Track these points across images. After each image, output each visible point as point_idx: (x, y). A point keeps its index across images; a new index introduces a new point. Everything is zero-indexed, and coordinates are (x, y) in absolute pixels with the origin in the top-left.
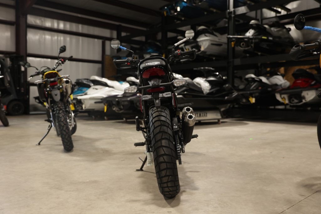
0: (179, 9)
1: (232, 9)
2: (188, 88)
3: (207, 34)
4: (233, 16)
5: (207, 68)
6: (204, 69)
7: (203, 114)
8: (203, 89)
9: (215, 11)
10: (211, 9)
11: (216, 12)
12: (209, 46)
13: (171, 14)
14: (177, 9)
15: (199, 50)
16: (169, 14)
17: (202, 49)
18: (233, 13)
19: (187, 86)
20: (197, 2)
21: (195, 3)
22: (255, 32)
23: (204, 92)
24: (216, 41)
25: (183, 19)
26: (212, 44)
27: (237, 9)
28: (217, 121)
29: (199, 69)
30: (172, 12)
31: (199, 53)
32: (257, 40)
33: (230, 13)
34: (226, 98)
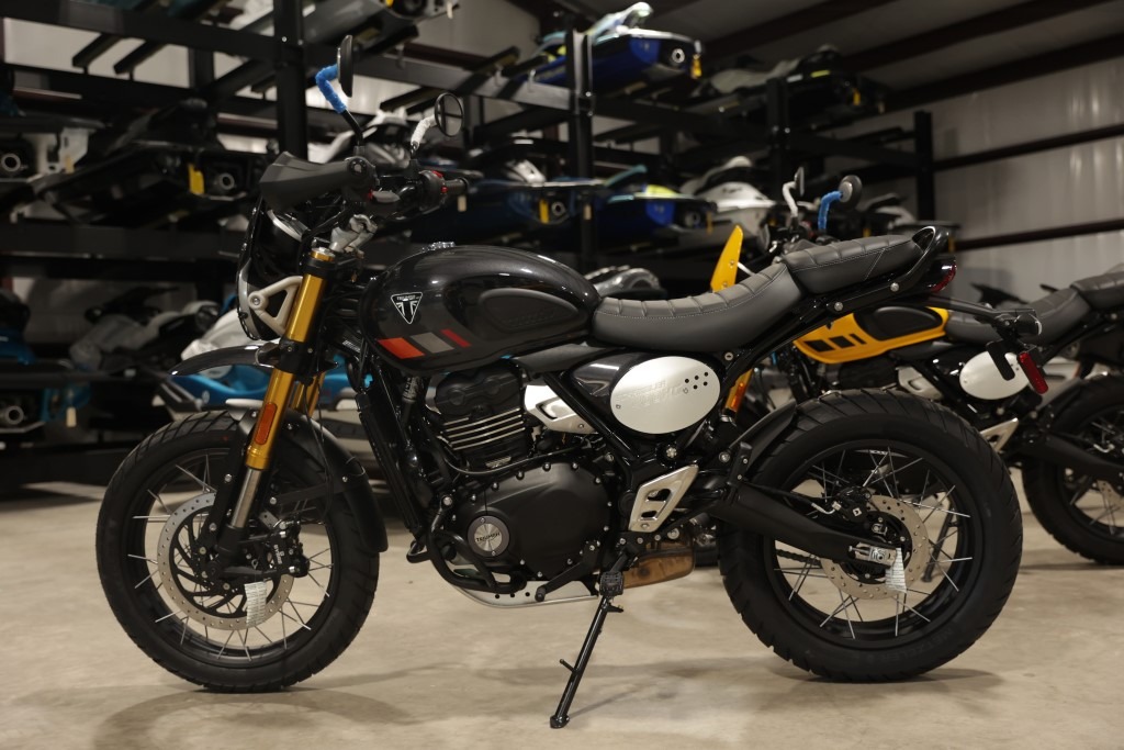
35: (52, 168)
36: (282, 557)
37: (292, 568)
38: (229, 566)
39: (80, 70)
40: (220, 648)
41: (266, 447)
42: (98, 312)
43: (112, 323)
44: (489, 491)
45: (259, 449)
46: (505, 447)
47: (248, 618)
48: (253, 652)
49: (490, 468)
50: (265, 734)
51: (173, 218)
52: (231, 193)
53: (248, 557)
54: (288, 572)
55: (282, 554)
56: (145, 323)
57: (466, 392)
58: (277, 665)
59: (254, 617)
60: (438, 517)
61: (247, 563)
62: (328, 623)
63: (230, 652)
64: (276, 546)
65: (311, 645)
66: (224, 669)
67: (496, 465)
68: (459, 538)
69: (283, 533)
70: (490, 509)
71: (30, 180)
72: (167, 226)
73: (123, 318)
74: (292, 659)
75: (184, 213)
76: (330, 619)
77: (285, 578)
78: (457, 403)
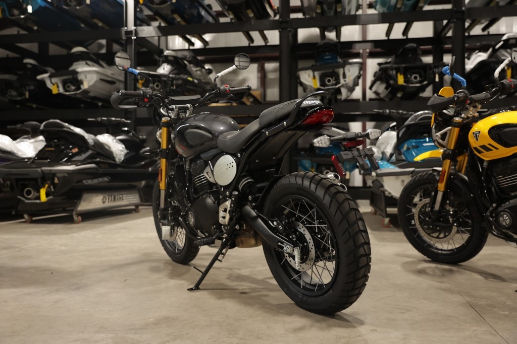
0: (30, 9)
1: (131, 26)
2: (95, 152)
3: (89, 62)
4: (134, 38)
5: (113, 119)
6: (107, 120)
7: (119, 197)
8: (115, 155)
9: (100, 24)
10: (96, 21)
11: (101, 27)
12: (96, 82)
13: (12, 15)
14: (26, 9)
15: (79, 88)
16: (7, 14)
17: (85, 86)
18: (134, 32)
19: (93, 148)
20: (73, 3)
21: (67, 5)
22: (173, 68)
23: (117, 160)
24: (107, 76)
25: (36, 28)
26: (102, 80)
27: (139, 28)
28: (133, 207)
29: (99, 119)
30: (16, 12)
31: (78, 92)
32: (180, 82)
33: (129, 33)
34: (150, 169)
35: (345, 81)
39: (405, 37)
52: (420, 82)
71: (337, 86)
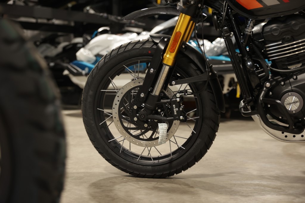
36: (177, 111)
37: (181, 117)
38: (150, 114)
40: (138, 156)
41: (174, 54)
42: (38, 43)
43: (44, 47)
44: (292, 80)
45: (170, 55)
46: (298, 58)
47: (159, 140)
48: (155, 159)
49: (290, 69)
50: (175, 196)
51: (70, 5)
53: (159, 111)
54: (179, 119)
55: (177, 109)
56: (56, 47)
57: (281, 28)
58: (167, 165)
59: (162, 140)
60: (263, 92)
61: (158, 113)
62: (194, 146)
63: (143, 158)
64: (174, 106)
65: (185, 156)
66: (140, 166)
67: (292, 68)
68: (278, 101)
69: (178, 99)
70: (293, 88)
72: (67, 8)
73: (48, 45)
74: (175, 163)
75: (74, 3)
76: (196, 144)
77: (176, 122)
78: (276, 34)
